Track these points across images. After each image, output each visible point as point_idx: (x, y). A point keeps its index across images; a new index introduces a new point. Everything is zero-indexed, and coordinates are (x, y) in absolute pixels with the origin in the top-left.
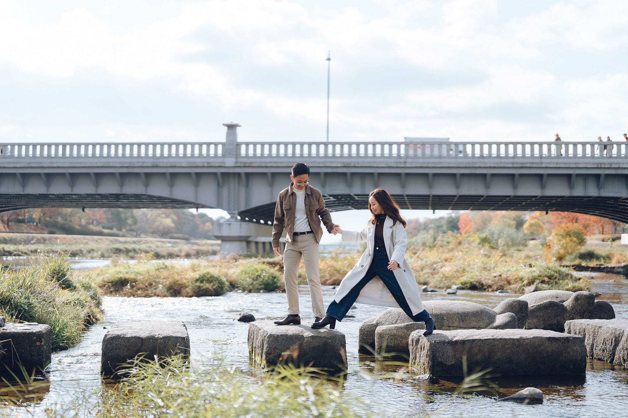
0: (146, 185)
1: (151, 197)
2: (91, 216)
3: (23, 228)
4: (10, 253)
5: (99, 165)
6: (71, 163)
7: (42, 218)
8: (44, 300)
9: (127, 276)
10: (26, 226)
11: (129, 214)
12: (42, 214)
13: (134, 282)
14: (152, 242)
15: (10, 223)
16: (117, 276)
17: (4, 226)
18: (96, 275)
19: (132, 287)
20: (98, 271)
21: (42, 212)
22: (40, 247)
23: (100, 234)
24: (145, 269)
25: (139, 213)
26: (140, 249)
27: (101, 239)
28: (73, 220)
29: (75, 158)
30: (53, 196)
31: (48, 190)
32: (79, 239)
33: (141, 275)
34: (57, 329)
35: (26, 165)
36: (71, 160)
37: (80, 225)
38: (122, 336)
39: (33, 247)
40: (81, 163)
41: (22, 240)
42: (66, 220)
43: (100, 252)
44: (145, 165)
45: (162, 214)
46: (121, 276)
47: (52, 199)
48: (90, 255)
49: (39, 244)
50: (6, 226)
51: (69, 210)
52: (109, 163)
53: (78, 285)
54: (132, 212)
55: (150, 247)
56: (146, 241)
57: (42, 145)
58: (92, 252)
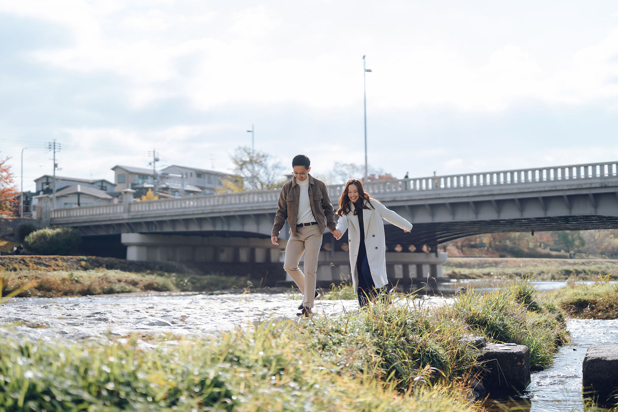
0: (596, 206)
1: (600, 218)
2: (538, 239)
3: (475, 253)
4: (466, 277)
5: (547, 189)
6: (520, 189)
7: (493, 243)
8: (517, 322)
9: (586, 298)
10: (478, 250)
11: (575, 236)
12: (492, 239)
13: (594, 304)
14: (602, 263)
15: (464, 249)
16: (576, 297)
17: (458, 251)
18: (554, 297)
19: (592, 309)
20: (555, 293)
21: (492, 237)
22: (493, 270)
23: (548, 256)
24: (605, 291)
25: (585, 234)
26: (589, 271)
27: (550, 262)
28: (521, 244)
29: (523, 183)
30: (504, 222)
31: (499, 216)
32: (529, 261)
33: (601, 297)
34: (532, 350)
35: (478, 194)
36: (520, 186)
37: (529, 248)
38: (603, 359)
39: (486, 270)
40: (529, 188)
41: (476, 264)
42: (515, 244)
43: (550, 275)
44: (593, 186)
45: (610, 235)
46: (580, 297)
47: (504, 225)
48: (541, 277)
49: (491, 268)
50: (460, 251)
51: (518, 234)
52: (556, 187)
53: (543, 307)
54: (579, 233)
55: (600, 268)
56: (595, 262)
57: (491, 174)
58: (543, 274)
